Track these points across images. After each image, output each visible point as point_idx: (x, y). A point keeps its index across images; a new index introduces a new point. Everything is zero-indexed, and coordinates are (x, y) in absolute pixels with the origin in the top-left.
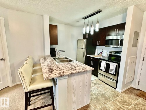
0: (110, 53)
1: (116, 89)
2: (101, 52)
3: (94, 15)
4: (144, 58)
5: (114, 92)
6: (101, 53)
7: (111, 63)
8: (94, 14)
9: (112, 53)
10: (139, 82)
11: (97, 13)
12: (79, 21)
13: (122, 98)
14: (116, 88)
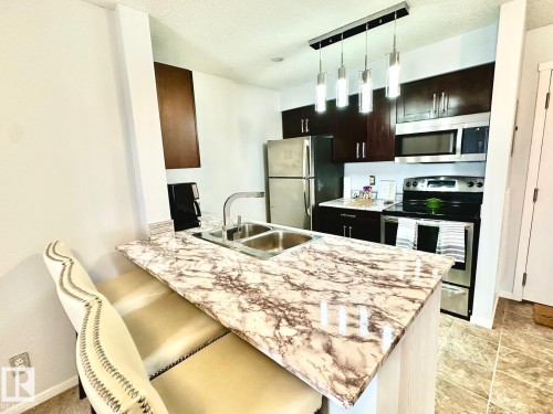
0: (408, 184)
1: (468, 319)
2: (368, 184)
3: (370, 28)
4: (536, 191)
5: (467, 331)
6: (367, 188)
7: (444, 225)
8: (374, 24)
9: (415, 184)
10: (525, 275)
11: (388, 18)
12: (281, 60)
13: (512, 351)
14: (470, 314)
